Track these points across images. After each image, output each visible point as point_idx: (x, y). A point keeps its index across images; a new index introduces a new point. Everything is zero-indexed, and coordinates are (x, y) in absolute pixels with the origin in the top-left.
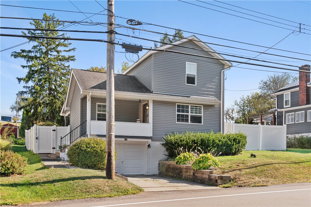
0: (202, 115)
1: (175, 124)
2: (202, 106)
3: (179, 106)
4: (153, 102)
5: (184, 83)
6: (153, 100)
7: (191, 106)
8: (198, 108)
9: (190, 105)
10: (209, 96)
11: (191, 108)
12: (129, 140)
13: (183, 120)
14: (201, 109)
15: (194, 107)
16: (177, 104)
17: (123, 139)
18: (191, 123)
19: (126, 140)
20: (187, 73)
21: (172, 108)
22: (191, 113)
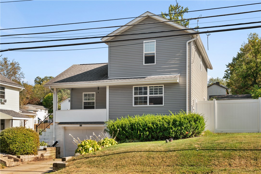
0: (163, 95)
1: (132, 107)
2: (163, 85)
3: (136, 89)
4: (109, 88)
5: (142, 64)
6: (109, 86)
7: (150, 87)
8: (158, 88)
9: (148, 86)
10: (171, 73)
11: (150, 89)
12: (83, 125)
13: (141, 103)
14: (162, 89)
15: (154, 88)
16: (134, 87)
17: (78, 125)
18: (149, 105)
19: (81, 126)
20: (144, 52)
21: (128, 91)
22: (150, 94)
